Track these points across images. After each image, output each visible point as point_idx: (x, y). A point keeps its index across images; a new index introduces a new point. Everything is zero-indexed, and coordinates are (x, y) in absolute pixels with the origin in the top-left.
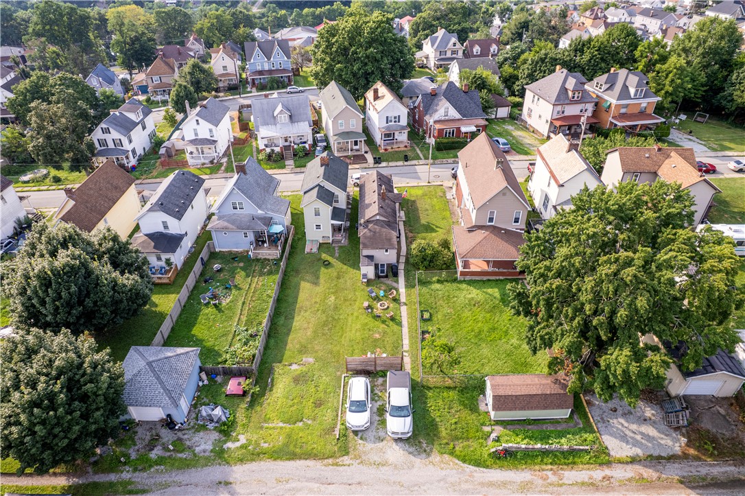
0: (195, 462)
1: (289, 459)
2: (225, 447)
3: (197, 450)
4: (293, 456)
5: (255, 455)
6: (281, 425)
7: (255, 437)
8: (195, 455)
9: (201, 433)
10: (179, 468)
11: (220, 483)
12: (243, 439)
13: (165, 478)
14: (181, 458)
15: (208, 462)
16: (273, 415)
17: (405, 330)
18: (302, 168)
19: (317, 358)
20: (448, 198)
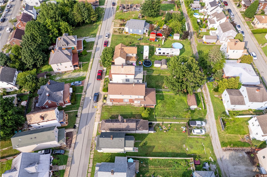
0: (218, 168)
1: (213, 146)
2: (213, 161)
3: (215, 168)
4: (212, 146)
5: (214, 154)
6: (205, 150)
7: (209, 155)
8: (217, 168)
9: (211, 168)
10: (220, 171)
11: (221, 160)
12: (210, 158)
13: (223, 174)
14: (218, 172)
15: (217, 165)
16: (203, 152)
17: (172, 123)
18: (68, 161)
19: (183, 144)
20: (112, 105)
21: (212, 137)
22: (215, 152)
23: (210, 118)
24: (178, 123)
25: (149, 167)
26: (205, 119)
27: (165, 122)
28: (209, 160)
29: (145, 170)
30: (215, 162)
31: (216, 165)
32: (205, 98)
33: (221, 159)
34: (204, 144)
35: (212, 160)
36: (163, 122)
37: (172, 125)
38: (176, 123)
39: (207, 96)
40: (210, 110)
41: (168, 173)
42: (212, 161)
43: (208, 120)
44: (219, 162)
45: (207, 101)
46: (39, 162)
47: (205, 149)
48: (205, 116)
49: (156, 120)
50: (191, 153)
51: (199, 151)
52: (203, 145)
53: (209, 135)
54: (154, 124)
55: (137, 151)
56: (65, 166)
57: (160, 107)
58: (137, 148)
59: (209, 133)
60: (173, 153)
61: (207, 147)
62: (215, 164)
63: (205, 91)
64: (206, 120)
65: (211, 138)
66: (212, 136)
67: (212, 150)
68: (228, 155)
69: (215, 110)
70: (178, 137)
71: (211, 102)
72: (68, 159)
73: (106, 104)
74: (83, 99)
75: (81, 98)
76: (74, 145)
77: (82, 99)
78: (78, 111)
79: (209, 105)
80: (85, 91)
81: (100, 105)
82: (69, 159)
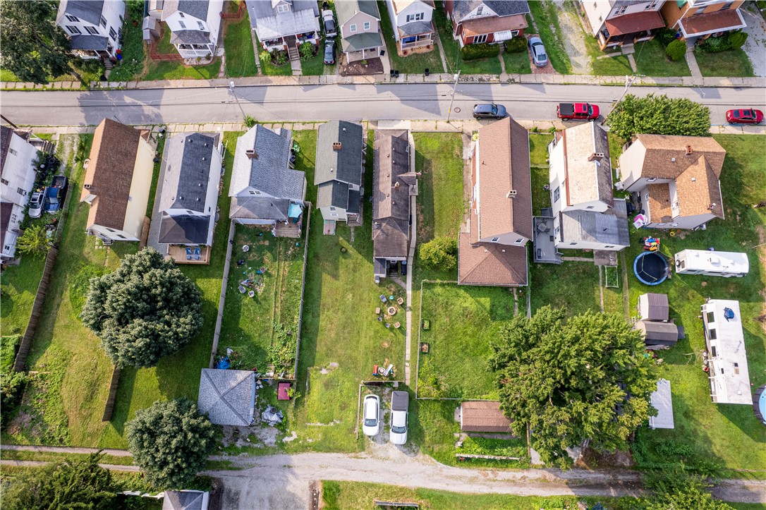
0: (264, 451)
1: (327, 452)
2: (284, 440)
3: (266, 442)
4: (329, 450)
5: (305, 448)
6: (319, 424)
7: (303, 434)
8: (265, 445)
9: (266, 429)
10: (257, 455)
11: (285, 466)
12: (295, 436)
13: (249, 461)
14: (257, 448)
15: (274, 451)
16: (313, 416)
17: (408, 339)
18: (311, 77)
19: (340, 363)
20: (464, 157)
21: (357, 457)
22: (310, 454)
23: (423, 472)
24: (408, 357)
25: (286, 263)
26: (418, 451)
27: (409, 314)
28: (288, 431)
29: (279, 252)
30: (282, 446)
31: (273, 445)
32: (505, 473)
33: (289, 467)
34: (337, 426)
35: (286, 439)
36: (411, 309)
37: (400, 336)
38: (408, 351)
39: (514, 481)
40: (452, 477)
41: (268, 310)
42: (284, 436)
43: (416, 462)
44: (281, 459)
45: (491, 476)
46: (297, 11)
47: (319, 427)
48: (431, 453)
49: (416, 288)
50: (311, 380)
51: (316, 405)
52: (332, 424)
53: (364, 450)
54: (405, 281)
55: (325, 232)
56: (301, 73)
57: (465, 305)
58: (332, 232)
59: (369, 453)
60: (317, 330)
61: (325, 434)
62: (275, 443)
63: (537, 480)
64: (416, 454)
65: (353, 454)
66: (360, 460)
67: (318, 448)
68: (299, 493)
69: (454, 496)
70: (362, 348)
71: (484, 490)
72: (315, 77)
73: (468, 143)
74: (484, 80)
75: (487, 75)
76: (349, 82)
77: (485, 77)
78: (444, 72)
79: (473, 480)
80: (513, 80)
81: (464, 128)
82: (314, 79)
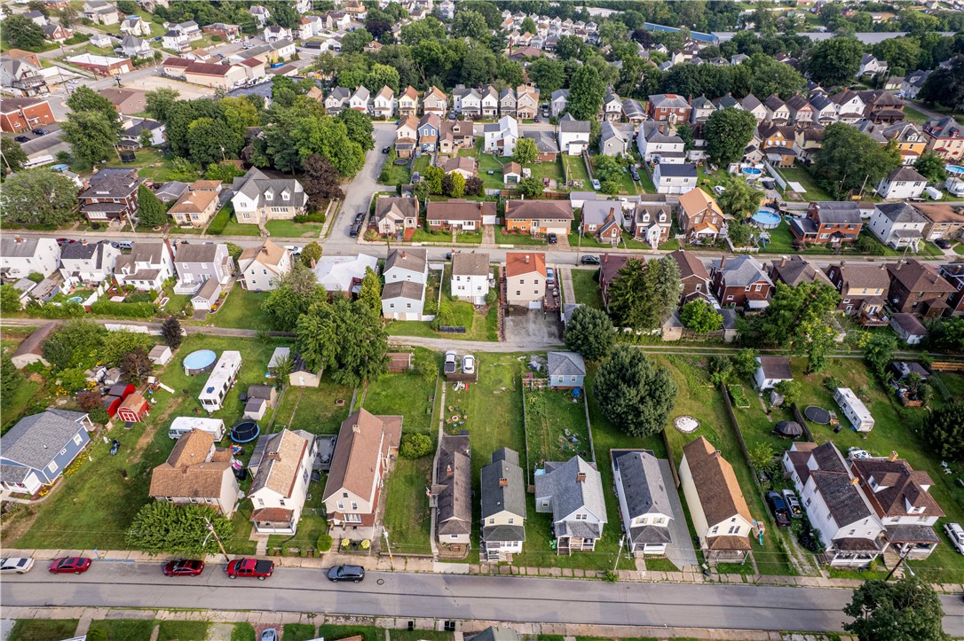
0: (535, 353)
4: (496, 353)
5: (511, 354)
7: (514, 360)
8: (536, 355)
12: (519, 359)
15: (530, 353)
16: (508, 367)
17: (443, 404)
18: (552, 633)
19: (492, 393)
23: (436, 345)
24: (444, 395)
25: (544, 453)
27: (442, 417)
28: (523, 361)
33: (520, 347)
35: (524, 357)
36: (440, 420)
37: (449, 405)
38: (443, 397)
41: (552, 424)
42: (526, 358)
43: (440, 348)
48: (431, 352)
49: (436, 433)
50: (512, 385)
51: (506, 372)
53: (474, 353)
59: (471, 352)
64: (440, 351)
65: (482, 351)
66: (476, 349)
67: (504, 354)
68: (512, 337)
69: (418, 335)
70: (477, 399)
71: (399, 337)
72: (547, 633)
74: (343, 617)
75: (338, 624)
77: (342, 621)
78: (389, 630)
79: (407, 341)
80: (309, 617)
82: (547, 630)
